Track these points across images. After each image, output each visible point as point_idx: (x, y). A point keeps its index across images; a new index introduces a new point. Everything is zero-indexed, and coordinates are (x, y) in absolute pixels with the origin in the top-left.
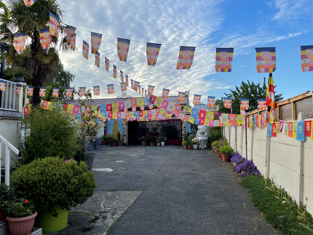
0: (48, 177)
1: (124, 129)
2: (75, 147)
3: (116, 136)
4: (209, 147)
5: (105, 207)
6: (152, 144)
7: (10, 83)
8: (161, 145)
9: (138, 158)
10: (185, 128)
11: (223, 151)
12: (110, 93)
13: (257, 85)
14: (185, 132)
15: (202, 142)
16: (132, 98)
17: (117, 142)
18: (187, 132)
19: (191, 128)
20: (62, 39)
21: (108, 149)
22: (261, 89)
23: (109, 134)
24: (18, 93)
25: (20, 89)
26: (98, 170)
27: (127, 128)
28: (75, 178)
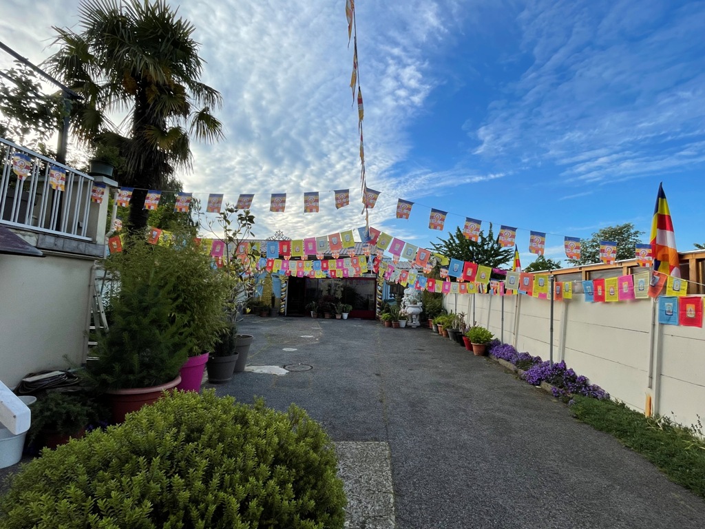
1: (282, 290)
3: (267, 300)
4: (425, 326)
6: (327, 315)
7: (77, 176)
8: (342, 318)
9: (318, 345)
10: (381, 291)
14: (381, 299)
15: (414, 316)
16: (291, 240)
17: (270, 310)
18: (384, 299)
19: (391, 293)
20: (197, 112)
21: (258, 322)
23: (257, 296)
24: (99, 201)
25: (103, 193)
27: (287, 288)
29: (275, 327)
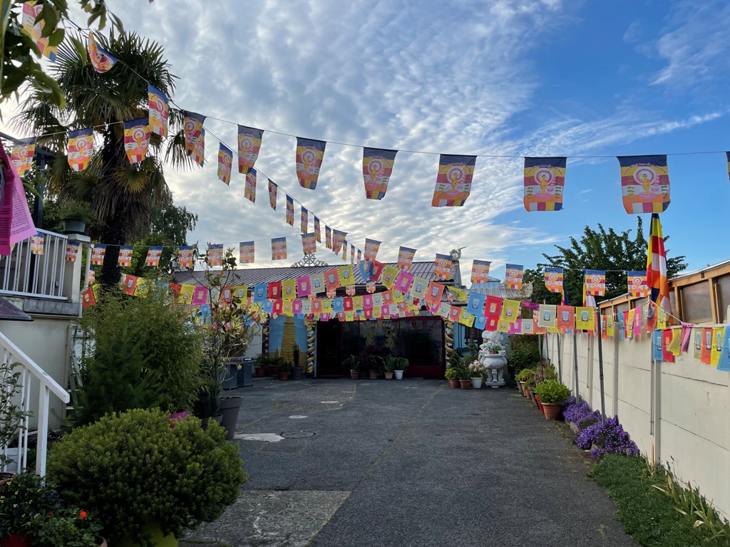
0: (134, 458)
1: (309, 340)
2: (195, 382)
3: (289, 356)
4: (510, 384)
5: (263, 531)
6: (373, 375)
7: (53, 237)
8: (394, 377)
9: (342, 410)
10: (451, 336)
11: (545, 395)
12: (276, 256)
13: (622, 235)
14: (451, 347)
15: (494, 371)
16: (327, 266)
17: (292, 370)
18: (456, 348)
19: (467, 337)
20: (172, 136)
21: (272, 387)
22: (633, 244)
23: (274, 351)
24: (72, 260)
25: (76, 251)
26: (248, 437)
27: (315, 336)
28: (196, 460)
29: (292, 393)
